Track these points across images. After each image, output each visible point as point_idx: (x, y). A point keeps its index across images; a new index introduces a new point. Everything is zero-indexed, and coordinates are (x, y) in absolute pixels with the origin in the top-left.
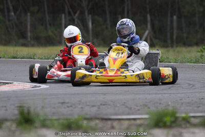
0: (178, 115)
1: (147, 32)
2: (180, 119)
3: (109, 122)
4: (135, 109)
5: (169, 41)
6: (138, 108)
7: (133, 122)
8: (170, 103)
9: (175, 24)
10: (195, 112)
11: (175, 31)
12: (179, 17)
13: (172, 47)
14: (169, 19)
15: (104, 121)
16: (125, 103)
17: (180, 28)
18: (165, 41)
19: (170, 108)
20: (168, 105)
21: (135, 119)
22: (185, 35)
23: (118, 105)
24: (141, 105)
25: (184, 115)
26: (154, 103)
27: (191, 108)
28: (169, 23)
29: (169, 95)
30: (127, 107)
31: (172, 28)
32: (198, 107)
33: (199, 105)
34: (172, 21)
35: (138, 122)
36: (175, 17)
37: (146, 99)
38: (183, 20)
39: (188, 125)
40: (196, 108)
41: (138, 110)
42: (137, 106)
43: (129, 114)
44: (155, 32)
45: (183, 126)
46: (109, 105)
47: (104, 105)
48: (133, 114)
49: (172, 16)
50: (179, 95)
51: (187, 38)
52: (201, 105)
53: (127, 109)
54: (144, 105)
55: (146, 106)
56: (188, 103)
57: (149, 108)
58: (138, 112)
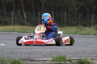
0: (66, 58)
4: (46, 55)
5: (62, 24)
6: (47, 55)
8: (62, 53)
9: (65, 16)
10: (74, 57)
11: (65, 19)
12: (67, 13)
13: (64, 26)
14: (62, 13)
16: (41, 53)
17: (67, 18)
18: (61, 24)
19: (63, 55)
20: (62, 54)
21: (46, 60)
22: (70, 21)
23: (38, 54)
24: (49, 54)
25: (69, 59)
26: (55, 53)
27: (72, 55)
28: (62, 15)
29: (62, 49)
30: (42, 54)
31: (64, 18)
32: (76, 55)
33: (76, 54)
34: (64, 15)
36: (65, 13)
37: (51, 51)
38: (69, 14)
39: (71, 63)
40: (74, 55)
41: (48, 56)
42: (47, 54)
43: (43, 58)
44: (56, 20)
46: (34, 53)
47: (31, 53)
48: (45, 58)
49: (64, 12)
50: (67, 49)
51: (71, 22)
52: (77, 54)
53: (42, 55)
54: (50, 54)
55: (51, 54)
56: (71, 53)
57: (53, 55)
58: (47, 57)
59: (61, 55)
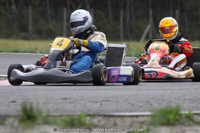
0: (182, 112)
1: (149, 27)
2: (184, 116)
3: (112, 119)
4: (137, 105)
6: (141, 104)
7: (135, 119)
8: (172, 100)
9: (177, 19)
10: (198, 110)
12: (182, 12)
14: (171, 13)
15: (107, 118)
16: (127, 99)
19: (174, 105)
20: (171, 102)
21: (137, 116)
22: (187, 30)
23: (121, 102)
24: (143, 102)
25: (187, 112)
26: (157, 100)
27: (194, 105)
29: (171, 91)
30: (129, 103)
35: (141, 119)
36: (177, 12)
37: (149, 95)
38: (185, 15)
39: (191, 123)
40: (198, 105)
41: (141, 107)
43: (131, 111)
45: (187, 124)
46: (111, 101)
47: (106, 101)
48: (135, 111)
49: (174, 11)
50: (182, 91)
51: (189, 33)
53: (129, 105)
54: (146, 101)
55: (149, 102)
56: (191, 100)
57: (152, 104)
58: (141, 109)
59: (170, 104)
